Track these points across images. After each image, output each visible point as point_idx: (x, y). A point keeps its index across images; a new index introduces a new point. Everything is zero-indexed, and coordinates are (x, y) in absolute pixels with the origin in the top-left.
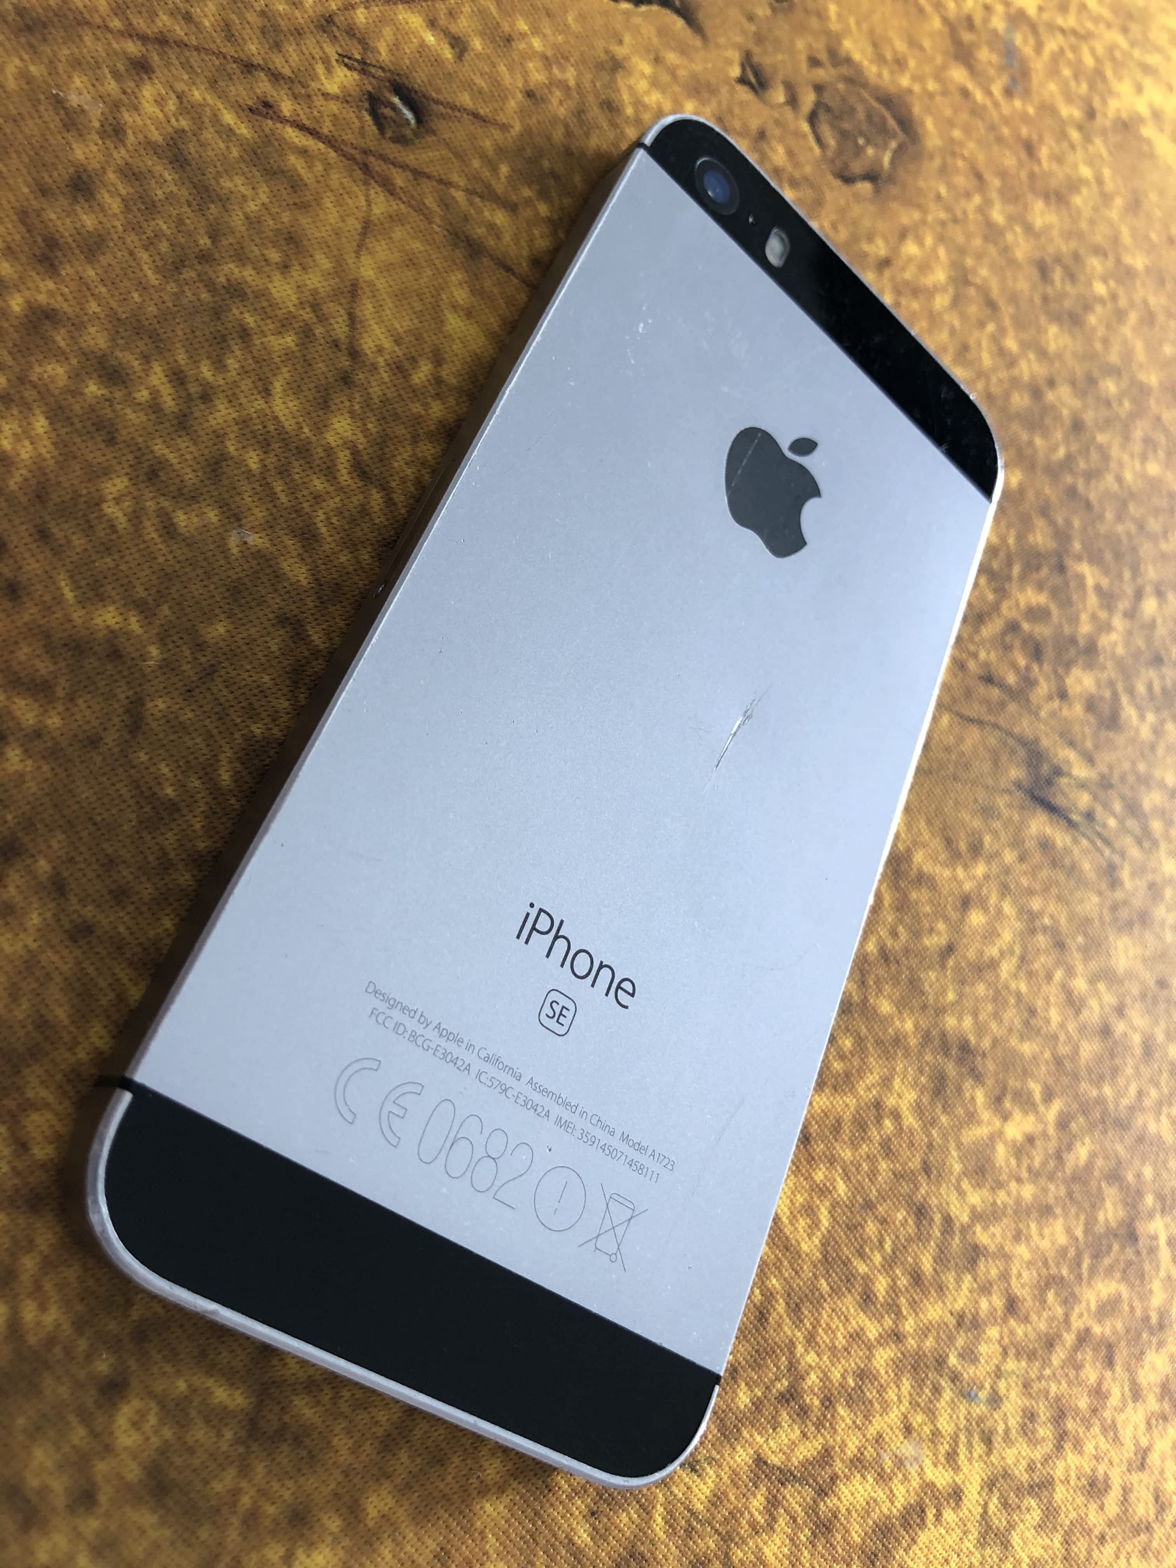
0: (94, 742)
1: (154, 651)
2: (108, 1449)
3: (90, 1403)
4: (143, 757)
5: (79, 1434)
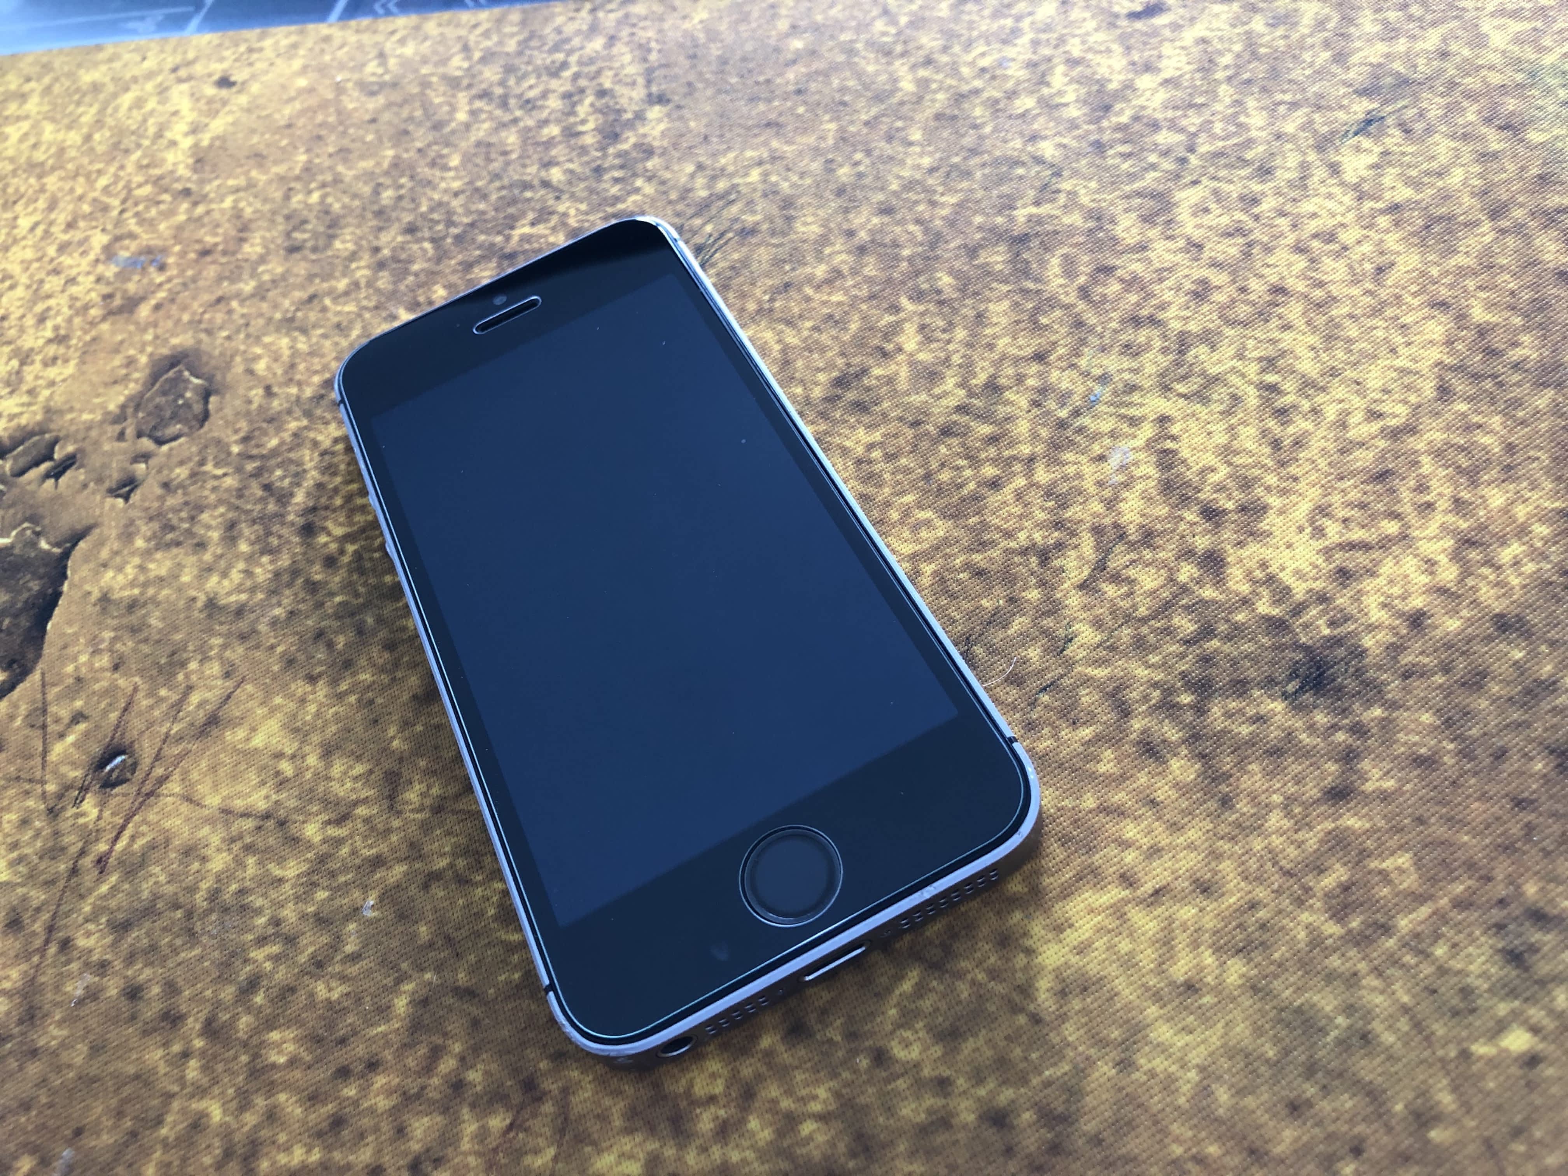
0: (475, 1023)
1: (428, 976)
2: (917, 1065)
3: (884, 1074)
4: (492, 991)
5: (901, 1084)
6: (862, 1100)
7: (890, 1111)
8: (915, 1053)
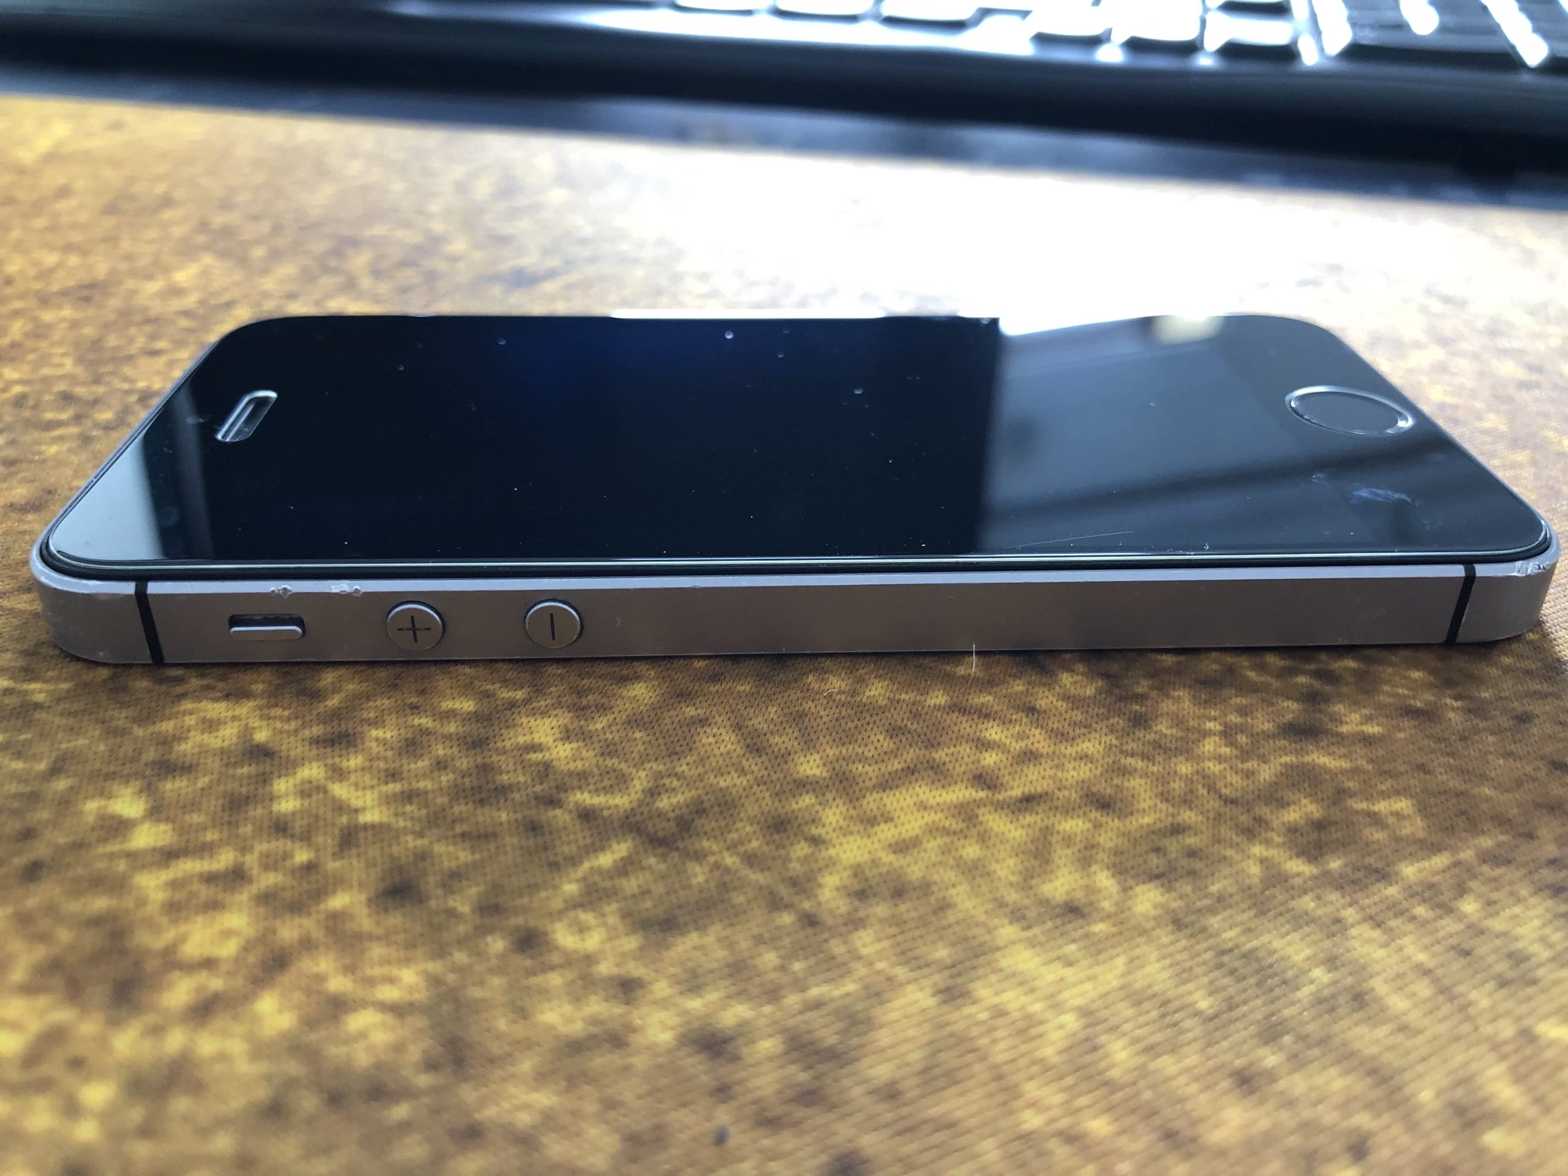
6: (476, 993)
7: (522, 1013)
8: (593, 941)
